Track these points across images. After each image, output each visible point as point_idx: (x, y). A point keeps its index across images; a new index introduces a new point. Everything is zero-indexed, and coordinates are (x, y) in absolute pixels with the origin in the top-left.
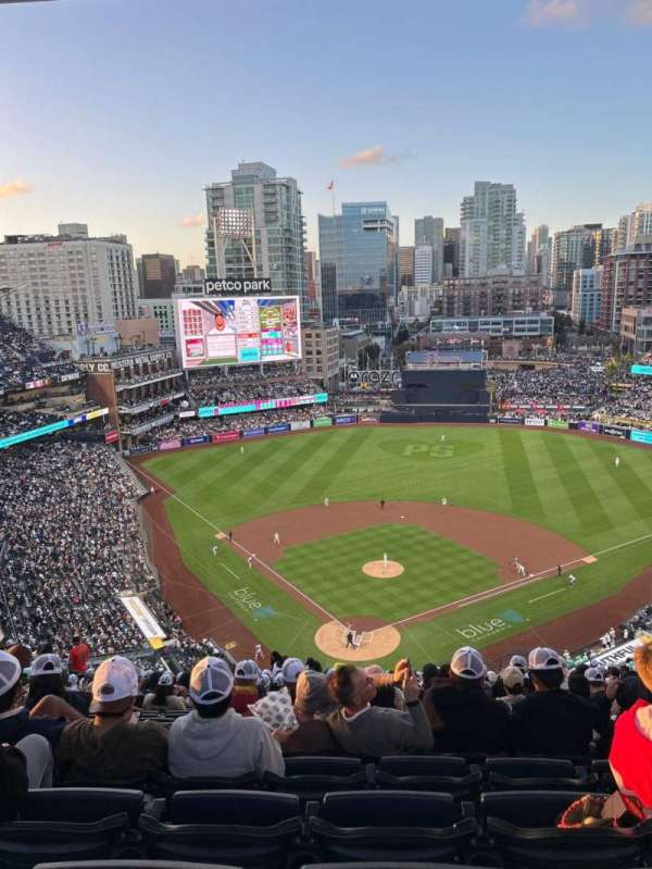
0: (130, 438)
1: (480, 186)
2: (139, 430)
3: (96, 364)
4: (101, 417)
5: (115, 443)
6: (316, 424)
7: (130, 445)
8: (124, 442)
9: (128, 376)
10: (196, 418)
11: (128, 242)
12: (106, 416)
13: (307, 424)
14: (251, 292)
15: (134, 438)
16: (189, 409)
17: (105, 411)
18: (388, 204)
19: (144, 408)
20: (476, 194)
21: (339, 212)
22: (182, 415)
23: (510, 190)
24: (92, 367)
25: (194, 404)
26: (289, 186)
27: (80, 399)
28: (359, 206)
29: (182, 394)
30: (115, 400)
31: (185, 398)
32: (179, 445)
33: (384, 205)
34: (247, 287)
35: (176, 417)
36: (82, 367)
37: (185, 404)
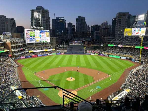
0: (14, 56)
1: (79, 17)
2: (16, 54)
3: (7, 40)
4: (8, 51)
5: (11, 57)
6: (53, 54)
7: (14, 57)
8: (13, 57)
9: (14, 43)
10: (28, 52)
11: (14, 20)
12: (9, 51)
13: (51, 54)
14: (40, 29)
15: (15, 56)
16: (27, 51)
17: (9, 50)
18: (64, 18)
19: (17, 50)
20: (79, 18)
21: (55, 18)
22: (25, 52)
23: (84, 18)
24: (6, 41)
25: (28, 50)
26: (47, 11)
27: (3, 47)
28: (59, 18)
29: (26, 48)
30: (11, 48)
31: (26, 49)
32: (25, 58)
33: (63, 18)
34: (39, 28)
35: (24, 52)
36: (3, 41)
37: (26, 50)
